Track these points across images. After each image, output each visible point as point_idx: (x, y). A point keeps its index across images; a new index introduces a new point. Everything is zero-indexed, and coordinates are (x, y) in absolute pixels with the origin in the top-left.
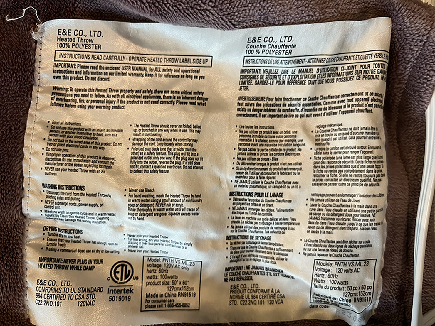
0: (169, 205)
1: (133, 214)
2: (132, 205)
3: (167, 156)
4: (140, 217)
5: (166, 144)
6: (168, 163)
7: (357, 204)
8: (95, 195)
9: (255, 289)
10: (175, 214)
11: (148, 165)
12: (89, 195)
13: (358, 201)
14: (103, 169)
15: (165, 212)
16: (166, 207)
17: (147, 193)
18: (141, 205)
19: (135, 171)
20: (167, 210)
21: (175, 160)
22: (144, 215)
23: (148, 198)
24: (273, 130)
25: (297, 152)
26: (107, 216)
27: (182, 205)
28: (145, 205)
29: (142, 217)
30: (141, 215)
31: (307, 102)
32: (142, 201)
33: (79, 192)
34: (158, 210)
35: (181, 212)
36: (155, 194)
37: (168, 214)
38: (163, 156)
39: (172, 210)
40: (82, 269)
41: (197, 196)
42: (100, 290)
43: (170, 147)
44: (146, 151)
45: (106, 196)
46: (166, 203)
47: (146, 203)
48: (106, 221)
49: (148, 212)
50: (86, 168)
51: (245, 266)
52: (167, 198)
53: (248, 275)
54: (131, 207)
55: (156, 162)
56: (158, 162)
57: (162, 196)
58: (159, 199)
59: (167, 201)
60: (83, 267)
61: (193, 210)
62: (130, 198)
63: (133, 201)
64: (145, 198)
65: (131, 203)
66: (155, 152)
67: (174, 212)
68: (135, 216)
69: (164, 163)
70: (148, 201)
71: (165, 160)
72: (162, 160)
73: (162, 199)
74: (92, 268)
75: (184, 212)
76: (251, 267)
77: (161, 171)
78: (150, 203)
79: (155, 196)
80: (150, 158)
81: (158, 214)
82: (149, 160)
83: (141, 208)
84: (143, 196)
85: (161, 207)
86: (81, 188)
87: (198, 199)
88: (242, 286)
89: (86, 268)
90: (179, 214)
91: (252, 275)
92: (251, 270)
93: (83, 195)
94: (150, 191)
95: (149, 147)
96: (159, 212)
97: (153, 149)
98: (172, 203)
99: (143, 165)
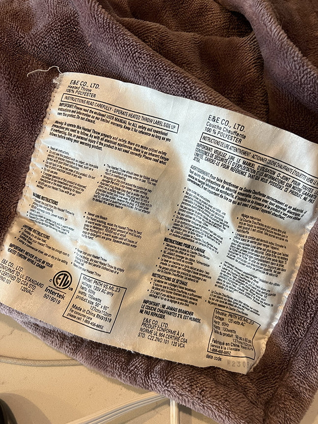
0: (114, 233)
1: (86, 233)
2: (87, 226)
3: (125, 197)
4: (91, 236)
5: (127, 188)
6: (124, 202)
7: (256, 284)
8: (63, 211)
9: (164, 327)
10: (118, 242)
11: (108, 198)
12: (59, 209)
13: (257, 282)
14: (74, 193)
15: (110, 238)
16: (112, 234)
17: (101, 220)
18: (94, 227)
19: (97, 200)
20: (113, 237)
21: (130, 202)
22: (94, 235)
23: (101, 224)
24: (209, 203)
25: (222, 228)
26: (68, 229)
27: (125, 236)
28: (97, 228)
29: (92, 237)
30: (92, 234)
31: (242, 192)
32: (96, 224)
33: (54, 205)
34: (105, 234)
35: (123, 241)
36: (107, 222)
37: (112, 240)
38: (122, 196)
39: (117, 238)
40: (36, 264)
41: (139, 233)
42: (41, 285)
43: (129, 191)
44: (110, 188)
45: (71, 213)
46: (114, 231)
47: (98, 227)
48: (67, 232)
49: (98, 234)
50: (63, 189)
51: (161, 304)
52: (115, 228)
53: (161, 313)
54: (86, 227)
55: (114, 199)
56: (116, 199)
57: (112, 225)
58: (109, 226)
59: (115, 230)
60: (36, 263)
61: (133, 242)
62: (87, 220)
63: (89, 222)
64: (98, 223)
65: (87, 223)
66: (117, 191)
67: (118, 240)
68: (87, 235)
69: (121, 201)
70: (100, 225)
71: (122, 199)
72: (120, 199)
73: (111, 227)
74: (42, 267)
75: (125, 242)
76: (166, 307)
77: (116, 206)
78: (101, 227)
79: (107, 224)
80: (112, 194)
81: (104, 238)
82: (110, 196)
83: (94, 229)
84: (98, 221)
85: (109, 234)
86: (56, 203)
87: (139, 235)
88: (154, 322)
89: (38, 266)
90: (121, 242)
91: (165, 314)
92: (165, 309)
93: (55, 208)
94: (104, 218)
95: (113, 185)
96: (106, 237)
97: (116, 188)
98: (118, 233)
99: (104, 197)
